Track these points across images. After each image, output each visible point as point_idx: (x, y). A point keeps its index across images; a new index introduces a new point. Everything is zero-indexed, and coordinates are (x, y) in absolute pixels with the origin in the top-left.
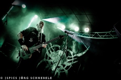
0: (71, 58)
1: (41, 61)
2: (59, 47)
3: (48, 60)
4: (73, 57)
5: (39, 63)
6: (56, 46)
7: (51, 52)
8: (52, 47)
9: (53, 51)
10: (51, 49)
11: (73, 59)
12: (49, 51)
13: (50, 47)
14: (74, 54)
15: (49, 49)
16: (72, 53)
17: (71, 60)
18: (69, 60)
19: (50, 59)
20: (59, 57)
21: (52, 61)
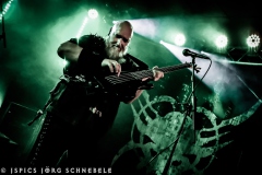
0: (213, 133)
1: (121, 151)
2: (173, 101)
3: (141, 145)
4: (216, 128)
5: (116, 158)
6: (164, 99)
7: (148, 118)
8: (149, 104)
9: (153, 117)
11: (217, 136)
12: (143, 118)
13: (144, 103)
14: (219, 121)
15: (143, 110)
16: (212, 117)
17: (211, 139)
18: (205, 140)
19: (147, 139)
20: (176, 133)
21: (154, 146)
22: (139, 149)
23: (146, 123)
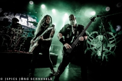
0: (113, 39)
2: (97, 33)
4: (114, 37)
6: (94, 33)
7: (91, 40)
8: (90, 35)
10: (90, 37)
11: (115, 40)
12: (89, 40)
14: (114, 34)
16: (112, 34)
17: (113, 41)
18: (111, 42)
19: (92, 46)
20: (101, 42)
21: (95, 48)
22: (91, 49)
23: (90, 41)
